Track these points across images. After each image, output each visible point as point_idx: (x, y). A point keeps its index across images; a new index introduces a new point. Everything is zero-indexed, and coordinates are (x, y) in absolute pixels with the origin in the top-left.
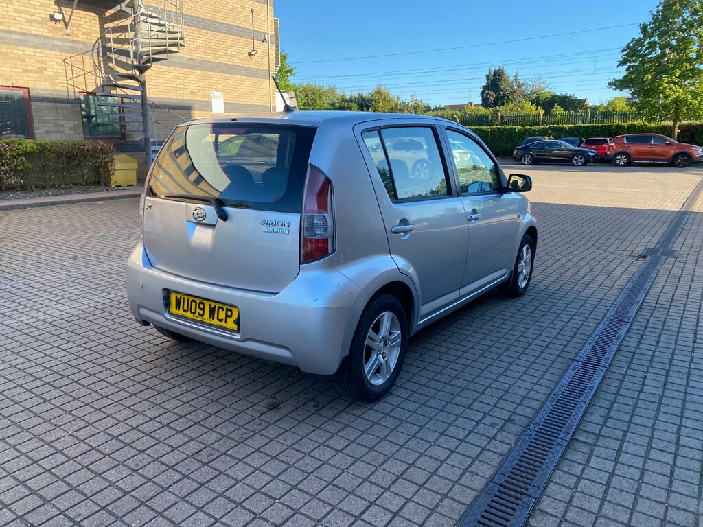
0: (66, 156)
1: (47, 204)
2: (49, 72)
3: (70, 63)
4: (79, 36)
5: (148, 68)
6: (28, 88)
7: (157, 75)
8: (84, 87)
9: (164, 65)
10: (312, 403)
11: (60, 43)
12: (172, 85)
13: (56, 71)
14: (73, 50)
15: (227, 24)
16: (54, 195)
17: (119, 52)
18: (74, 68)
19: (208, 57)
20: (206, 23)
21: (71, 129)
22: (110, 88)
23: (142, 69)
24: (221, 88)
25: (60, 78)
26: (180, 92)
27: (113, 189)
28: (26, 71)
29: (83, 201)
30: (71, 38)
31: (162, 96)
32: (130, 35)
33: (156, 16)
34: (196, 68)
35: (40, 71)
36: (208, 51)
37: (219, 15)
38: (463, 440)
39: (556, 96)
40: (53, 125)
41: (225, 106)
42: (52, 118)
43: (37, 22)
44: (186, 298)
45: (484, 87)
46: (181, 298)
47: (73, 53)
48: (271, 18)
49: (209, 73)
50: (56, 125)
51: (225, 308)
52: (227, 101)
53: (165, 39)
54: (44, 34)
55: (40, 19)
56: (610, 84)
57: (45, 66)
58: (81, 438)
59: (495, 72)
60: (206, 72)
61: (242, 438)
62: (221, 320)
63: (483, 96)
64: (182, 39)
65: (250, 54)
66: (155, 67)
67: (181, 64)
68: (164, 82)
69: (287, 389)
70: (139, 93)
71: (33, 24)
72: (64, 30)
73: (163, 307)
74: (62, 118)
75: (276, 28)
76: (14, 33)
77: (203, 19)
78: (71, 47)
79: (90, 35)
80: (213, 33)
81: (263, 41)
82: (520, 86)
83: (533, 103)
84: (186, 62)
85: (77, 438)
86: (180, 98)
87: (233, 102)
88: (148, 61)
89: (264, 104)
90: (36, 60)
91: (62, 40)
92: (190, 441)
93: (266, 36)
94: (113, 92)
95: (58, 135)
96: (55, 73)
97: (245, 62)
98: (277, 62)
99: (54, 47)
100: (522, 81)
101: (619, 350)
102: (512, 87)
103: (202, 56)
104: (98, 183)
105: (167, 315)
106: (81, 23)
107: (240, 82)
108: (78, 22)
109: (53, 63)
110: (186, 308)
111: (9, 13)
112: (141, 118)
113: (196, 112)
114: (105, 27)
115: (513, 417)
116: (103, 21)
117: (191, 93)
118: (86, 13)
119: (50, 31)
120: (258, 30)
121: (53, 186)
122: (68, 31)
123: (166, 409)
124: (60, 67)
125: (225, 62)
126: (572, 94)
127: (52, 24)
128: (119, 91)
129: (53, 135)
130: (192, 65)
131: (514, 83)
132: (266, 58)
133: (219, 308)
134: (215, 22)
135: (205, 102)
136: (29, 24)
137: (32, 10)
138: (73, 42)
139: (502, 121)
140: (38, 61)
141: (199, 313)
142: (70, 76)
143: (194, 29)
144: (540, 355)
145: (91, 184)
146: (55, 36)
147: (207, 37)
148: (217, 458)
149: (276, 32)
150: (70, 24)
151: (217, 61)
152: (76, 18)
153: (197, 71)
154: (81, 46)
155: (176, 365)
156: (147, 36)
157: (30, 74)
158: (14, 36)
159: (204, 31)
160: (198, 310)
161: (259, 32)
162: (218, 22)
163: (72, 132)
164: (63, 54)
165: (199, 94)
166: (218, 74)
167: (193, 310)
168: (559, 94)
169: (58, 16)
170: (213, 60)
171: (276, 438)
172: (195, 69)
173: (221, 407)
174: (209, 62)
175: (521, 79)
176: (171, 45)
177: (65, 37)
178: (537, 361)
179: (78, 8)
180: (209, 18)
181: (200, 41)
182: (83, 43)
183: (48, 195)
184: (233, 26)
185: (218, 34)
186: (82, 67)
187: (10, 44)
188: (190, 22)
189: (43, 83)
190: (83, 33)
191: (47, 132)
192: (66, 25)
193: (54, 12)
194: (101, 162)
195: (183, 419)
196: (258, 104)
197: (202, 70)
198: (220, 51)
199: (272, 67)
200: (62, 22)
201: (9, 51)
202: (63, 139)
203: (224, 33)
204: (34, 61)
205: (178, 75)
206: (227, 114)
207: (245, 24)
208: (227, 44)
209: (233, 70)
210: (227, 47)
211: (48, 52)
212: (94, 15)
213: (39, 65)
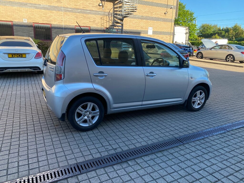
2: (97, 22)
3: (103, 18)
4: (106, 10)
6: (90, 27)
7: (130, 22)
8: (106, 26)
10: (67, 127)
11: (101, 13)
12: (134, 25)
13: (98, 21)
15: (157, 3)
18: (104, 20)
19: (149, 15)
20: (149, 3)
22: (114, 26)
23: (122, 20)
24: (152, 26)
26: (137, 27)
28: (90, 22)
30: (104, 11)
31: (131, 29)
35: (94, 21)
36: (149, 13)
41: (153, 32)
47: (104, 16)
49: (148, 21)
52: (154, 30)
53: (130, 9)
54: (96, 10)
55: (95, 6)
57: (95, 20)
60: (147, 20)
61: (37, 131)
65: (165, 13)
66: (125, 19)
67: (138, 18)
68: (132, 24)
69: (67, 122)
70: (121, 28)
71: (93, 7)
72: (102, 8)
75: (177, 3)
76: (88, 10)
77: (148, 2)
78: (103, 14)
80: (151, 6)
81: (171, 8)
84: (140, 17)
85: (7, 120)
86: (137, 29)
87: (156, 31)
88: (123, 17)
89: (168, 31)
91: (101, 12)
92: (26, 128)
93: (172, 6)
94: (115, 28)
96: (98, 22)
97: (163, 16)
99: (99, 14)
103: (146, 15)
106: (108, 6)
107: (160, 24)
109: (98, 19)
111: (87, 5)
113: (142, 34)
114: (115, 7)
116: (114, 5)
117: (141, 28)
118: (109, 3)
119: (98, 9)
120: (170, 4)
123: (33, 119)
124: (100, 20)
125: (155, 17)
127: (99, 7)
128: (117, 28)
130: (142, 18)
132: (171, 15)
134: (153, 2)
135: (145, 31)
136: (92, 7)
137: (94, 3)
138: (104, 12)
140: (94, 19)
142: (102, 23)
143: (145, 5)
146: (100, 10)
147: (149, 8)
148: (24, 134)
149: (177, 5)
150: (104, 6)
152: (106, 5)
153: (144, 20)
154: (107, 13)
157: (91, 22)
158: (87, 11)
159: (148, 6)
162: (154, 3)
164: (101, 16)
165: (144, 28)
166: (152, 21)
169: (101, 4)
170: (151, 16)
171: (44, 133)
172: (143, 19)
173: (45, 122)
174: (148, 17)
176: (131, 12)
177: (102, 11)
179: (106, 1)
180: (151, 1)
181: (146, 10)
184: (160, 3)
185: (154, 7)
186: (106, 20)
187: (86, 14)
189: (94, 25)
190: (108, 9)
192: (103, 7)
195: (33, 122)
196: (166, 31)
197: (145, 20)
198: (153, 12)
199: (174, 18)
200: (102, 6)
201: (86, 16)
203: (156, 6)
204: (92, 18)
205: (137, 21)
206: (154, 35)
207: (164, 2)
208: (156, 10)
209: (157, 19)
210: (157, 11)
211: (97, 15)
212: (112, 3)
213: (94, 20)
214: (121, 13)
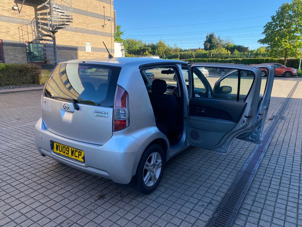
0: (19, 71)
1: (9, 92)
2: (12, 33)
3: (21, 28)
4: (25, 17)
5: (57, 32)
6: (2, 40)
7: (61, 35)
8: (27, 40)
9: (64, 30)
10: (120, 195)
11: (17, 20)
12: (68, 39)
13: (14, 32)
14: (22, 23)
15: (93, 13)
16: (13, 88)
17: (44, 24)
18: (23, 31)
19: (84, 27)
20: (83, 12)
21: (21, 58)
22: (39, 40)
23: (54, 32)
24: (90, 41)
25: (16, 35)
26: (72, 42)
27: (40, 86)
29: (26, 91)
30: (22, 18)
31: (63, 44)
32: (48, 17)
33: (61, 8)
34: (79, 32)
35: (7, 32)
36: (84, 24)
37: (89, 8)
38: (188, 214)
39: (235, 46)
40: (13, 56)
41: (91, 49)
42: (13, 54)
43: (6, 10)
44: (61, 145)
45: (205, 41)
46: (58, 145)
47: (22, 24)
48: (112, 10)
49: (85, 34)
50: (15, 57)
51: (78, 151)
52: (93, 47)
53: (64, 19)
54: (9, 16)
55: (7, 9)
56: (258, 41)
57: (9, 30)
58: (7, 215)
59: (210, 35)
60: (83, 34)
61: (85, 214)
62: (76, 157)
63: (205, 45)
64: (72, 19)
65: (103, 26)
66: (59, 31)
67: (72, 30)
68: (64, 38)
69: (108, 188)
70: (52, 43)
71: (4, 11)
72: (19, 14)
73: (51, 149)
74: (17, 54)
75: (114, 15)
77: (82, 10)
78: (22, 21)
79: (31, 17)
80: (86, 16)
81: (109, 20)
82: (220, 41)
83: (226, 49)
84: (74, 29)
85: (5, 215)
86: (71, 45)
87: (95, 47)
88: (56, 29)
89: (109, 48)
90: (5, 27)
91: (17, 18)
92: (60, 216)
93: (110, 18)
94: (41, 42)
95: (15, 61)
96: (14, 33)
97: (101, 30)
98: (115, 30)
99: (14, 22)
100: (221, 39)
101: (260, 166)
102: (217, 42)
103: (81, 26)
104: (34, 83)
105: (52, 152)
106: (26, 11)
107: (98, 38)
108: (25, 11)
109: (13, 29)
110: (60, 150)
112: (53, 54)
113: (79, 51)
114: (37, 13)
115: (212, 202)
116: (36, 10)
117: (76, 43)
118: (29, 7)
119: (12, 15)
120: (107, 15)
121: (13, 84)
122: (20, 15)
123: (50, 198)
124: (17, 31)
125: (92, 29)
126: (242, 45)
127: (13, 11)
128: (44, 42)
129: (13, 61)
130: (76, 30)
131: (218, 40)
132: (110, 28)
133: (76, 151)
134: (87, 11)
135: (82, 47)
136: (2, 11)
137: (4, 5)
138: (23, 19)
139: (213, 56)
140: (6, 28)
141: (66, 153)
142: (21, 35)
143: (78, 14)
144: (225, 169)
145: (30, 83)
146: (14, 16)
147: (83, 18)
148: (72, 225)
149: (115, 16)
150: (21, 11)
151: (88, 29)
152: (24, 9)
153: (79, 33)
154: (26, 22)
155: (58, 174)
156: (56, 17)
157: (2, 34)
159: (82, 15)
160: (66, 151)
161: (107, 16)
162: (88, 12)
163: (22, 60)
164: (18, 25)
165: (80, 43)
166: (88, 35)
167: (64, 151)
168: (237, 45)
169: (16, 8)
170: (86, 29)
171: (100, 214)
173: (77, 197)
174: (84, 29)
175: (221, 38)
176: (66, 22)
177: (19, 17)
178: (224, 172)
179: (25, 4)
180: (85, 10)
181: (80, 20)
182: (27, 20)
183: (10, 88)
184: (95, 13)
185: (89, 17)
186: (27, 30)
188: (76, 11)
189: (8, 37)
190: (27, 16)
191: (10, 60)
192: (19, 12)
193: (14, 6)
194: (35, 73)
195: (58, 204)
197: (81, 33)
198: (89, 24)
199: (113, 32)
200: (18, 11)
202: (18, 63)
203: (91, 16)
204: (4, 28)
205: (70, 35)
206: (93, 52)
207: (101, 13)
208: (93, 21)
209: (95, 33)
210: (93, 23)
211: (11, 24)
212: (32, 7)
213: (7, 30)
214: (50, 22)
